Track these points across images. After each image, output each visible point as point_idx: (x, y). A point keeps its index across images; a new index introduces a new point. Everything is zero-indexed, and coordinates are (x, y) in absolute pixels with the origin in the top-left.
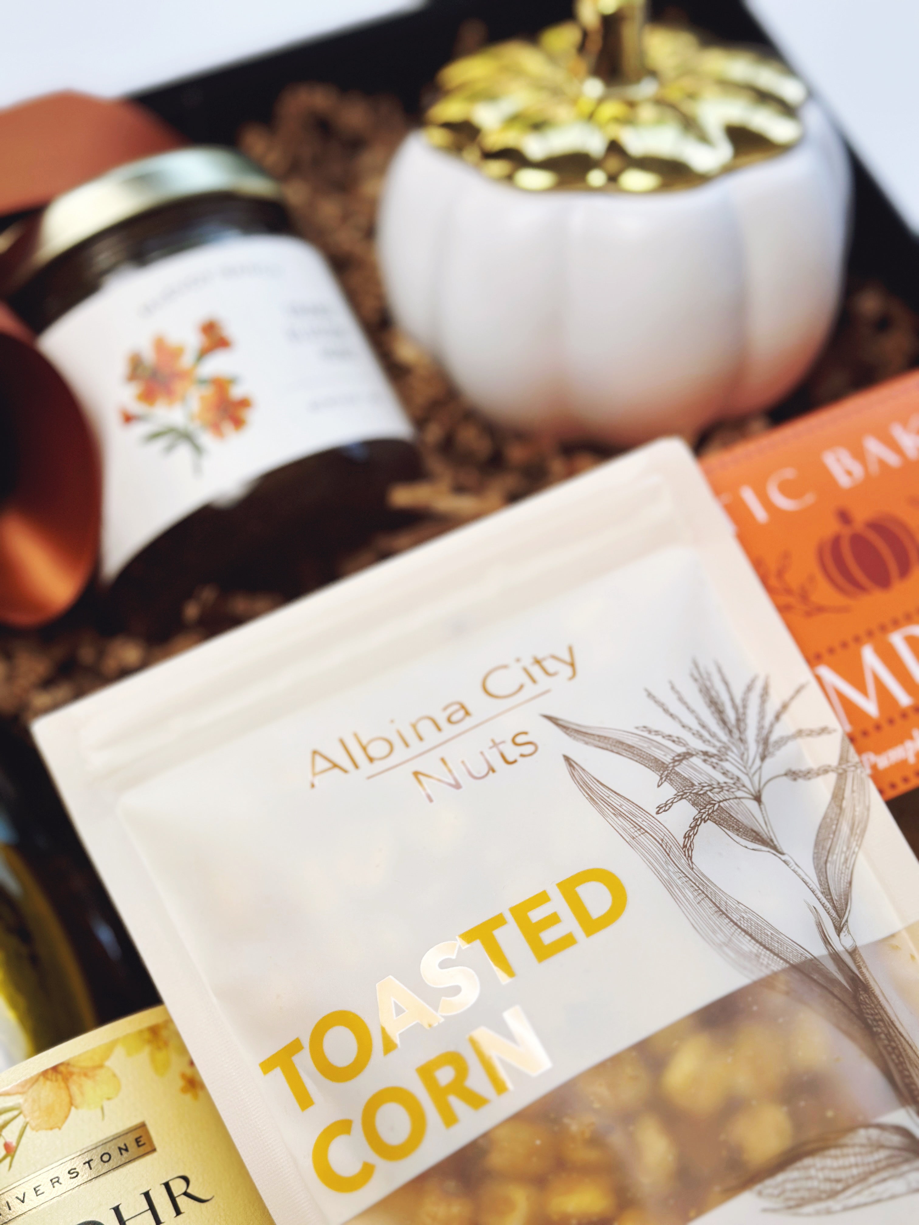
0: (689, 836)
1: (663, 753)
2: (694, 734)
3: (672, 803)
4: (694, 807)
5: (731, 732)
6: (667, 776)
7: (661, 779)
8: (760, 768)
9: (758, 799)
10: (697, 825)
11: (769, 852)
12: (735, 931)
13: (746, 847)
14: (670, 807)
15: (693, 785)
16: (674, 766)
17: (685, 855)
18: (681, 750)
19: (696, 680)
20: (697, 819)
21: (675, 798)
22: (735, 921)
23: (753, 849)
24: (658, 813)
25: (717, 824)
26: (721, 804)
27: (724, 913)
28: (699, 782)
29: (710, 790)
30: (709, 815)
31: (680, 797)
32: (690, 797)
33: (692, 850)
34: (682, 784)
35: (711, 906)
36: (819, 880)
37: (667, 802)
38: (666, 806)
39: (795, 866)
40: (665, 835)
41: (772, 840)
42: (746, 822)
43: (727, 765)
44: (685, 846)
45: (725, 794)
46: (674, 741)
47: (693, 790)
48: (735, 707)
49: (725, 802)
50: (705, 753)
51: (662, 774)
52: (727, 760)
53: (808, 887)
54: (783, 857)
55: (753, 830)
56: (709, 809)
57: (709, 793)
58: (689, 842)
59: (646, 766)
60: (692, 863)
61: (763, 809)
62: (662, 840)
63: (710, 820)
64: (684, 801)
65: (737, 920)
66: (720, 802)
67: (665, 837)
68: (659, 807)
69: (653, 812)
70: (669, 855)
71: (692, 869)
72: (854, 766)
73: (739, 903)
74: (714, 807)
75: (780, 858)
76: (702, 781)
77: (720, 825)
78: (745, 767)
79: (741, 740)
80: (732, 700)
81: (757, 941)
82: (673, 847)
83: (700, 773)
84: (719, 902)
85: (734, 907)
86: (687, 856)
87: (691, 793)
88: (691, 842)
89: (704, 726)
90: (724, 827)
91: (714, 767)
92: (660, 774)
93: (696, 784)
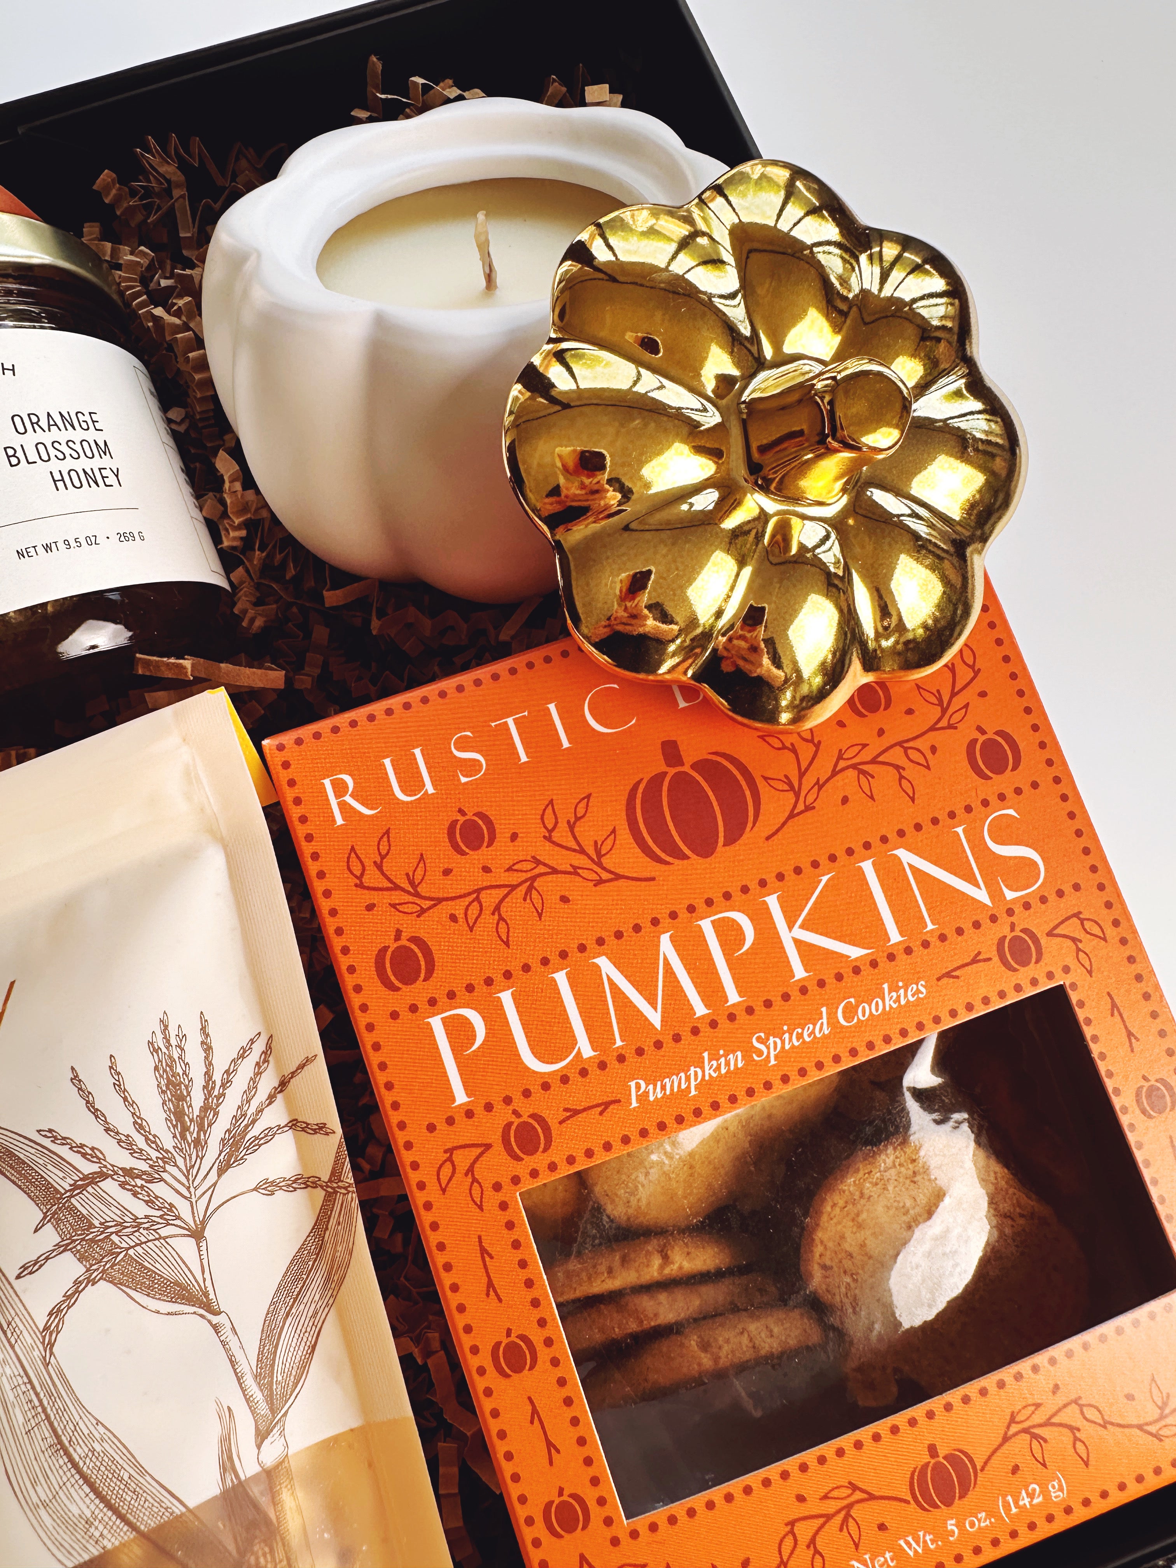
0: (59, 1311)
1: (61, 1175)
2: (120, 1141)
3: (47, 1259)
4: (82, 1263)
5: (185, 1129)
6: (55, 1213)
7: (44, 1218)
8: (215, 1184)
9: (198, 1234)
10: (78, 1292)
11: (195, 1313)
12: (68, 1480)
13: (158, 1312)
14: (41, 1266)
15: (91, 1225)
16: (72, 1196)
17: (43, 1343)
18: (89, 1168)
19: (156, 1050)
20: (81, 1283)
21: (53, 1251)
22: (77, 1459)
23: (169, 1314)
24: (18, 1277)
25: (115, 1284)
26: (131, 1252)
27: (64, 1448)
28: (103, 1221)
29: (116, 1233)
30: (103, 1271)
31: (62, 1249)
32: (79, 1247)
33: (58, 1333)
34: (72, 1227)
35: (47, 1435)
36: (261, 1352)
37: (39, 1258)
38: (35, 1265)
39: (229, 1333)
40: (17, 1314)
41: (206, 1294)
42: (166, 1272)
43: (158, 1189)
44: (46, 1328)
45: (144, 1235)
46: (84, 1155)
47: (88, 1235)
48: (208, 1087)
49: (138, 1248)
50: (129, 1172)
51: (48, 1210)
52: (162, 1180)
53: (235, 1370)
54: (215, 1319)
55: (177, 1283)
56: (107, 1262)
57: (114, 1237)
58: (57, 1320)
59: (30, 1197)
60: (51, 1353)
61: (204, 1248)
62: (9, 1324)
63: (105, 1280)
64: (68, 1254)
65: (80, 1458)
66: (127, 1249)
67: (16, 1319)
68: (24, 1267)
69: (12, 1274)
70: (12, 1347)
71: (47, 1365)
72: (345, 1188)
73: (98, 1422)
74: (116, 1258)
75: (209, 1322)
76: (108, 1219)
77: (121, 1284)
78: (188, 1188)
79: (197, 1142)
80: (208, 1075)
81: (98, 1494)
82: (25, 1333)
83: (108, 1205)
84: (65, 1427)
85: (86, 1432)
86: (46, 1342)
87: (83, 1240)
88: (59, 1321)
89: (139, 1126)
90: (128, 1287)
91: (135, 1194)
92: (45, 1211)
93: (96, 1223)
